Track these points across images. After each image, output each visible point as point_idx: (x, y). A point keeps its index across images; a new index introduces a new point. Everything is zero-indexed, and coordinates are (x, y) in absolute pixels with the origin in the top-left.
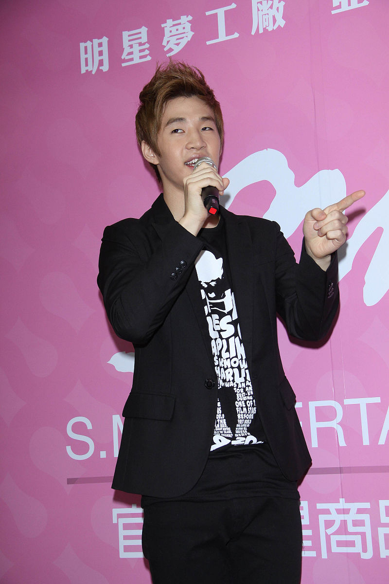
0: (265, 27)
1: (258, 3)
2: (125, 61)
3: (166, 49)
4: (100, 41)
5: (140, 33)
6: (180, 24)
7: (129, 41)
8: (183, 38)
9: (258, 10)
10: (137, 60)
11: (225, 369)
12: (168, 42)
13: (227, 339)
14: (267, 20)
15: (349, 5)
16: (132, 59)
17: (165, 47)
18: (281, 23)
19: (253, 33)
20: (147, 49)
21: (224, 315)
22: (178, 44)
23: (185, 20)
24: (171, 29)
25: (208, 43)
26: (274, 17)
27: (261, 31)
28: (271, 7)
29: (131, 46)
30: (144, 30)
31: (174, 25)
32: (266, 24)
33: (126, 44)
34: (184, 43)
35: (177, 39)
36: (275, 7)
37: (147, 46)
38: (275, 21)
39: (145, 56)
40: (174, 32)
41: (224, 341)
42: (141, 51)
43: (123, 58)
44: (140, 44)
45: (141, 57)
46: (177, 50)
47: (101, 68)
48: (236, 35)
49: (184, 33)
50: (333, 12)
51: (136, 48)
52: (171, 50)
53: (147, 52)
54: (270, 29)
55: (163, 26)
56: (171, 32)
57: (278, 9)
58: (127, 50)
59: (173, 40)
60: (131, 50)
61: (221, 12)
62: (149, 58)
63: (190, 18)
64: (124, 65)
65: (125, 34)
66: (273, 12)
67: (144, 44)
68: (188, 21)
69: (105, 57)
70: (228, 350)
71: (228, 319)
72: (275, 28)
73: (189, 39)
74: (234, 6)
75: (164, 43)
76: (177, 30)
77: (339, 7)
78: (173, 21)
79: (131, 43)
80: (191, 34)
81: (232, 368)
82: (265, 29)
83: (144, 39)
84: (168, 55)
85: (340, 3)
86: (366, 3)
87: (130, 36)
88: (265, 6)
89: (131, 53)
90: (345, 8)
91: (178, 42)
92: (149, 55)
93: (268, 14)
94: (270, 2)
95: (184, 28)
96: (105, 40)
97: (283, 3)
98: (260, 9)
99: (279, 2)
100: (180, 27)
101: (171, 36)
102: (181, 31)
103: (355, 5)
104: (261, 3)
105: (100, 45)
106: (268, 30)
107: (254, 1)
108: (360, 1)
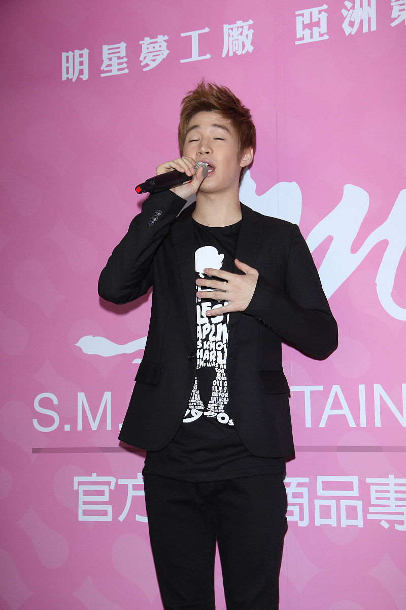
0: (234, 51)
1: (229, 29)
2: (104, 72)
3: (142, 64)
4: (81, 52)
5: (119, 48)
6: (156, 42)
7: (109, 54)
8: (158, 55)
9: (229, 36)
10: (115, 72)
12: (145, 58)
14: (237, 46)
15: (311, 37)
16: (111, 71)
17: (142, 62)
18: (249, 48)
19: (224, 55)
20: (125, 62)
22: (154, 60)
23: (161, 39)
24: (149, 46)
25: (182, 61)
26: (243, 43)
27: (231, 54)
28: (241, 34)
29: (110, 59)
30: (123, 45)
31: (151, 43)
32: (235, 48)
33: (105, 56)
34: (159, 60)
35: (154, 56)
36: (244, 34)
37: (125, 60)
38: (244, 46)
39: (123, 69)
40: (151, 49)
42: (119, 64)
43: (102, 69)
44: (119, 58)
45: (119, 70)
46: (153, 65)
47: (81, 77)
48: (208, 56)
49: (160, 51)
50: (297, 43)
51: (115, 61)
52: (147, 65)
53: (125, 65)
54: (239, 53)
55: (141, 42)
56: (148, 48)
57: (247, 36)
58: (106, 62)
59: (150, 56)
60: (110, 63)
61: (195, 35)
62: (126, 71)
63: (166, 38)
64: (102, 75)
65: (105, 48)
66: (243, 38)
67: (123, 58)
68: (164, 41)
69: (86, 67)
72: (244, 52)
73: (165, 56)
74: (207, 30)
75: (141, 59)
76: (154, 47)
77: (302, 39)
78: (151, 39)
79: (110, 56)
80: (166, 52)
82: (234, 53)
83: (123, 53)
84: (145, 70)
85: (303, 35)
86: (326, 37)
87: (109, 49)
88: (236, 33)
89: (110, 65)
90: (307, 40)
91: (154, 58)
92: (127, 68)
93: (238, 40)
94: (240, 30)
95: (160, 46)
96: (86, 52)
97: (252, 31)
98: (231, 35)
99: (249, 30)
100: (156, 45)
101: (148, 53)
102: (157, 48)
103: (316, 38)
104: (232, 29)
105: (81, 56)
106: (237, 54)
107: (226, 27)
108: (321, 35)
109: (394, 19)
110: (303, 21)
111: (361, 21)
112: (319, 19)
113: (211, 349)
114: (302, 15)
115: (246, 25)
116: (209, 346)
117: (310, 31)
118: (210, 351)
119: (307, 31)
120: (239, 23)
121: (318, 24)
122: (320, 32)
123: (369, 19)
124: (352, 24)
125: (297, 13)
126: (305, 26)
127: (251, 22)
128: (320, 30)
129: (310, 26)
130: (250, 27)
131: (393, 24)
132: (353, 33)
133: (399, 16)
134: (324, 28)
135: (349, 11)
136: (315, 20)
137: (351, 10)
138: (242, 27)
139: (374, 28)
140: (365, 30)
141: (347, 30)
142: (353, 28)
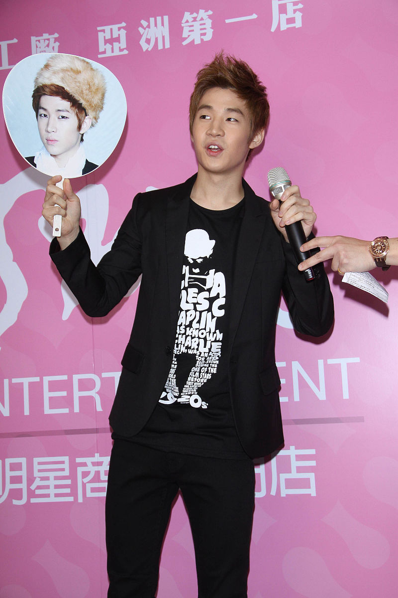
1: (36, 41)
9: (37, 47)
11: (192, 338)
13: (201, 312)
15: (113, 52)
21: (204, 290)
28: (48, 46)
36: (51, 47)
41: (198, 313)
50: (100, 56)
57: (53, 48)
61: (4, 45)
66: (50, 50)
70: (199, 322)
71: (205, 294)
74: (15, 41)
77: (104, 52)
81: (199, 338)
85: (105, 49)
86: (126, 52)
88: (43, 44)
90: (109, 54)
93: (45, 51)
94: (47, 42)
97: (57, 44)
98: (39, 47)
99: (55, 42)
103: (117, 53)
104: (39, 41)
107: (33, 39)
108: (121, 50)
109: (186, 38)
110: (105, 37)
111: (156, 39)
112: (119, 35)
113: (193, 336)
114: (103, 31)
115: (52, 37)
116: (192, 332)
117: (111, 46)
119: (109, 46)
120: (46, 36)
121: (118, 40)
122: (120, 47)
123: (163, 37)
124: (148, 41)
125: (99, 28)
126: (106, 42)
127: (56, 35)
128: (120, 45)
129: (111, 41)
130: (56, 40)
131: (184, 43)
132: (149, 50)
133: (189, 36)
134: (123, 44)
135: (145, 29)
136: (115, 36)
137: (147, 29)
138: (48, 40)
139: (167, 46)
140: (160, 47)
141: (145, 47)
142: (149, 44)
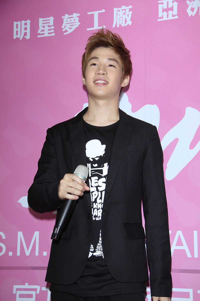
0: (120, 24)
1: (117, 11)
2: (40, 34)
3: (63, 30)
4: (26, 22)
5: (49, 20)
6: (72, 17)
7: (43, 24)
8: (73, 25)
9: (117, 15)
10: (46, 35)
12: (65, 27)
14: (122, 20)
15: (168, 17)
16: (44, 34)
17: (63, 29)
18: (129, 22)
19: (113, 26)
20: (53, 29)
22: (70, 28)
23: (75, 15)
24: (68, 20)
25: (88, 29)
26: (126, 19)
27: (118, 26)
28: (125, 14)
29: (44, 27)
30: (52, 19)
31: (69, 18)
32: (121, 22)
33: (41, 25)
34: (74, 28)
35: (70, 26)
37: (53, 27)
38: (126, 21)
39: (51, 33)
40: (69, 22)
42: (49, 30)
43: (38, 32)
44: (49, 26)
45: (49, 33)
46: (70, 31)
47: (25, 37)
48: (104, 27)
49: (75, 22)
50: (159, 20)
51: (46, 28)
52: (66, 31)
53: (53, 31)
54: (123, 25)
55: (63, 17)
56: (67, 21)
57: (128, 15)
58: (41, 28)
59: (68, 26)
60: (43, 29)
61: (96, 14)
62: (53, 34)
63: (78, 15)
64: (39, 36)
65: (41, 20)
66: (126, 16)
67: (51, 26)
68: (77, 17)
69: (28, 31)
70: (101, 198)
72: (126, 25)
73: (77, 26)
74: (103, 11)
75: (63, 27)
76: (71, 20)
77: (162, 18)
78: (69, 15)
80: (78, 24)
82: (120, 25)
83: (52, 23)
84: (65, 34)
85: (163, 15)
86: (177, 17)
87: (43, 21)
88: (121, 13)
89: (44, 31)
90: (165, 18)
91: (71, 27)
92: (54, 32)
93: (122, 17)
94: (124, 11)
95: (75, 20)
96: (29, 22)
97: (131, 12)
98: (118, 14)
99: (129, 11)
100: (72, 19)
101: (67, 24)
102: (73, 21)
103: (170, 18)
104: (119, 11)
105: (26, 24)
106: (122, 26)
107: (115, 9)
108: (173, 16)
110: (163, 7)
111: (199, 8)
112: (173, 6)
113: (98, 208)
114: (162, 3)
115: (128, 8)
116: (97, 206)
117: (167, 13)
118: (98, 210)
119: (165, 13)
120: (124, 7)
121: (172, 9)
122: (173, 14)
124: (192, 10)
125: (159, 2)
126: (164, 10)
127: (131, 7)
128: (173, 13)
129: (167, 10)
130: (130, 10)
132: (193, 15)
134: (175, 12)
135: (191, 1)
136: (170, 6)
137: (192, 1)
138: (125, 10)
141: (190, 13)
142: (193, 12)
